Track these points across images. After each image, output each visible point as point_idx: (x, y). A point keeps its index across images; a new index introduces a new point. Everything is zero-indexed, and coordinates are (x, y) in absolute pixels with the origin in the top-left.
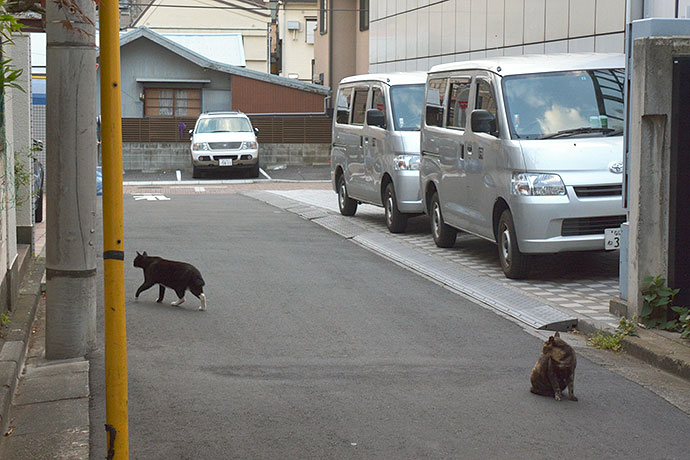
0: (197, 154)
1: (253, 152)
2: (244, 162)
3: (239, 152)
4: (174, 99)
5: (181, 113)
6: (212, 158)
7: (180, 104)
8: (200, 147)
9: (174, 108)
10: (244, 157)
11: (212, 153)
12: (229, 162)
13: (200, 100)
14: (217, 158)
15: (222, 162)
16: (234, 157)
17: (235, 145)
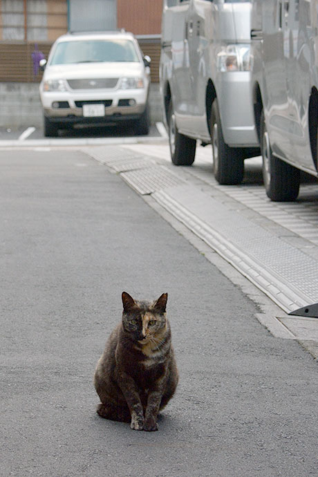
0: (49, 98)
1: (138, 95)
2: (124, 110)
3: (115, 95)
4: (26, 13)
5: (37, 37)
6: (72, 104)
7: (36, 21)
8: (54, 87)
9: (26, 28)
10: (124, 102)
11: (71, 96)
12: (98, 111)
13: (67, 15)
14: (79, 104)
15: (88, 111)
16: (108, 103)
17: (111, 83)
